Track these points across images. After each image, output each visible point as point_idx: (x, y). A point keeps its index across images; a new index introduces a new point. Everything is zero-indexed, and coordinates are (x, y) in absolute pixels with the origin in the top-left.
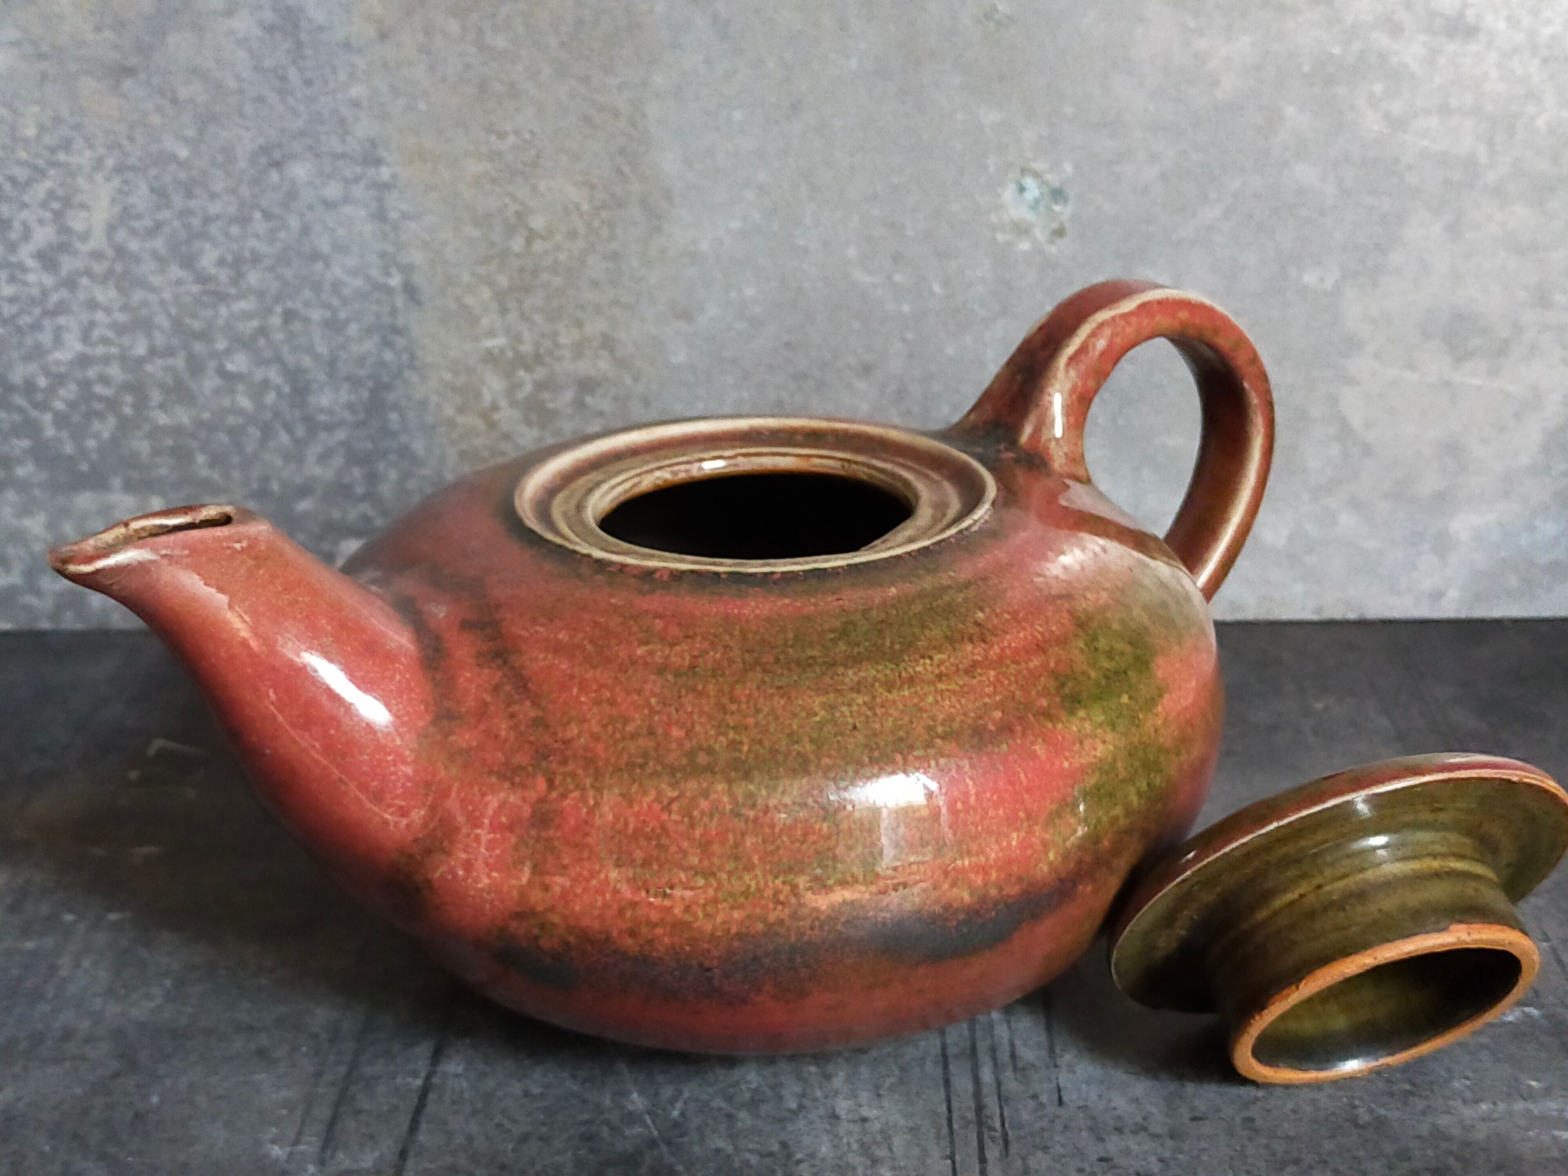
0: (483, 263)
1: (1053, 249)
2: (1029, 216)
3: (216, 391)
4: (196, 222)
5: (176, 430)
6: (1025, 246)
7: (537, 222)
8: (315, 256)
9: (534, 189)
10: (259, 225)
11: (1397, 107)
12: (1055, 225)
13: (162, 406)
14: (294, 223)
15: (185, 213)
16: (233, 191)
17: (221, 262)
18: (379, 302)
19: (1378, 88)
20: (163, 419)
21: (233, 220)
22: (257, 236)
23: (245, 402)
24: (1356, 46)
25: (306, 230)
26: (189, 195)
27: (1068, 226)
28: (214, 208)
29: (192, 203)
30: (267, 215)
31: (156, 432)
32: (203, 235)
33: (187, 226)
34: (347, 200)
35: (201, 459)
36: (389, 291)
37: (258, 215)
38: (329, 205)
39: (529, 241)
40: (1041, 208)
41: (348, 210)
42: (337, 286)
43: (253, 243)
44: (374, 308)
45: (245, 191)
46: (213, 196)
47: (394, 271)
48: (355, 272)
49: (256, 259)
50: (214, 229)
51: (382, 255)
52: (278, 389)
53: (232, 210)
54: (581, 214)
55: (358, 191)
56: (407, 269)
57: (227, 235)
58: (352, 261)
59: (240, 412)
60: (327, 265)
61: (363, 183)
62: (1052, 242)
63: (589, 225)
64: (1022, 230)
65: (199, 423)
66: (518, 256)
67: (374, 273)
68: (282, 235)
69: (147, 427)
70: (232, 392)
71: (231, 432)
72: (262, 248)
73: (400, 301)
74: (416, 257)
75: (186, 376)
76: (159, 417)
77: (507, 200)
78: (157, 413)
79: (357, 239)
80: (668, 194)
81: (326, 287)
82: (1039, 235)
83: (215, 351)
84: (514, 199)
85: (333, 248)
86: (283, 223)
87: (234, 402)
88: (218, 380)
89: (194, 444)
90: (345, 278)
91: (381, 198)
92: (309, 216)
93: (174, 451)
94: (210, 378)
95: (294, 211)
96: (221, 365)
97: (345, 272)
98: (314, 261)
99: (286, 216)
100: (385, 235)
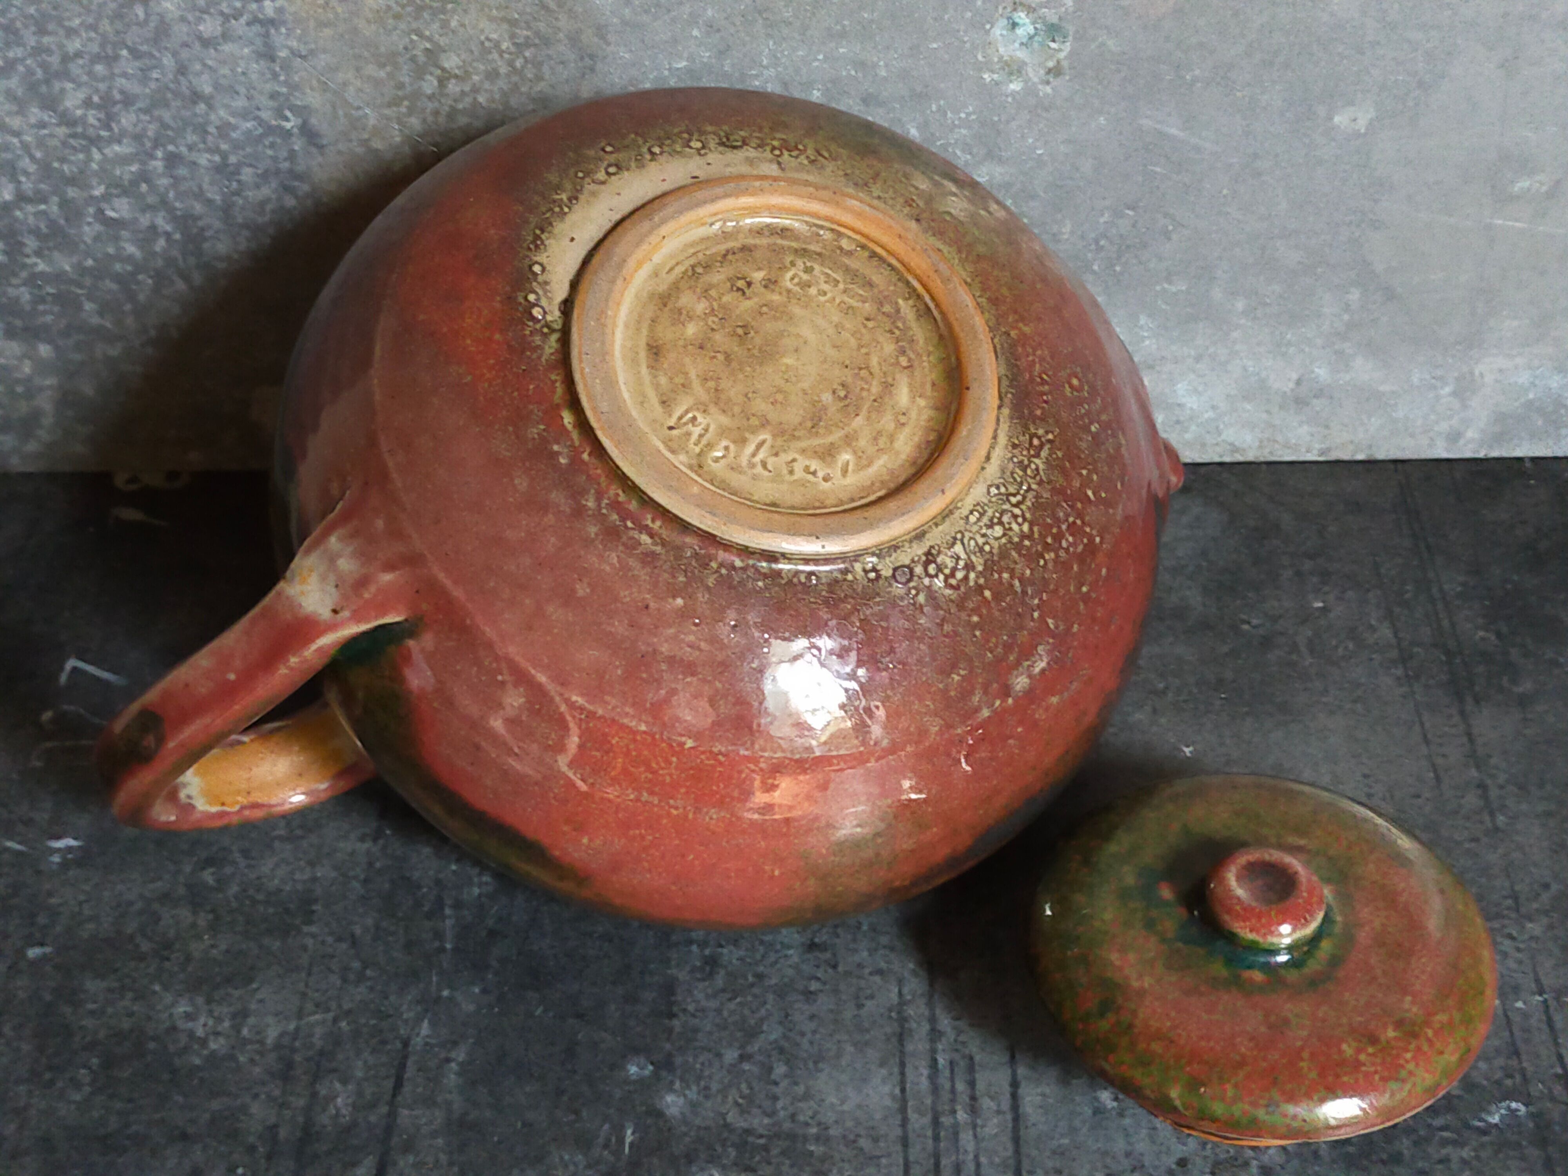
0: (389, 105)
1: (1048, 89)
2: (1022, 54)
3: (97, 238)
4: (54, 60)
5: (58, 277)
6: (1015, 86)
7: (451, 62)
8: (196, 97)
9: (445, 24)
10: (127, 64)
12: (1052, 64)
13: (38, 253)
14: (168, 61)
15: (38, 50)
16: (93, 28)
17: (87, 103)
18: (272, 146)
20: (42, 267)
21: (96, 59)
22: (125, 75)
23: (131, 249)
25: (182, 70)
26: (42, 31)
27: (1065, 64)
28: (74, 45)
29: (46, 40)
30: (136, 54)
31: (33, 280)
32: (64, 74)
33: (44, 66)
34: (226, 36)
35: (88, 306)
36: (288, 134)
37: (124, 52)
38: (206, 43)
39: (442, 82)
40: (1036, 45)
41: (227, 48)
42: (224, 129)
43: (121, 82)
44: (270, 152)
45: (106, 26)
46: (71, 32)
47: (288, 114)
48: (245, 115)
49: (128, 100)
50: (75, 68)
51: (273, 96)
52: (168, 235)
53: (95, 48)
54: (501, 53)
55: (239, 26)
56: (302, 111)
57: (90, 73)
58: (240, 103)
59: (130, 259)
60: (210, 107)
61: (243, 20)
62: (1046, 82)
63: (511, 63)
64: (1012, 69)
65: (83, 271)
66: (430, 98)
67: (265, 115)
68: (155, 75)
69: (24, 274)
70: (117, 239)
71: (118, 278)
72: (134, 88)
73: (298, 145)
74: (313, 99)
75: (62, 222)
76: (36, 264)
77: (414, 37)
78: (34, 260)
79: (242, 78)
80: (601, 31)
81: (212, 129)
82: (1034, 74)
83: (92, 197)
84: (421, 35)
85: (215, 88)
86: (154, 62)
87: (119, 249)
88: (98, 227)
89: (80, 291)
90: (232, 120)
91: (267, 35)
92: (185, 54)
93: (58, 298)
94: (89, 224)
95: (166, 48)
96: (101, 211)
97: (233, 114)
98: (195, 103)
99: (157, 54)
100: (275, 76)
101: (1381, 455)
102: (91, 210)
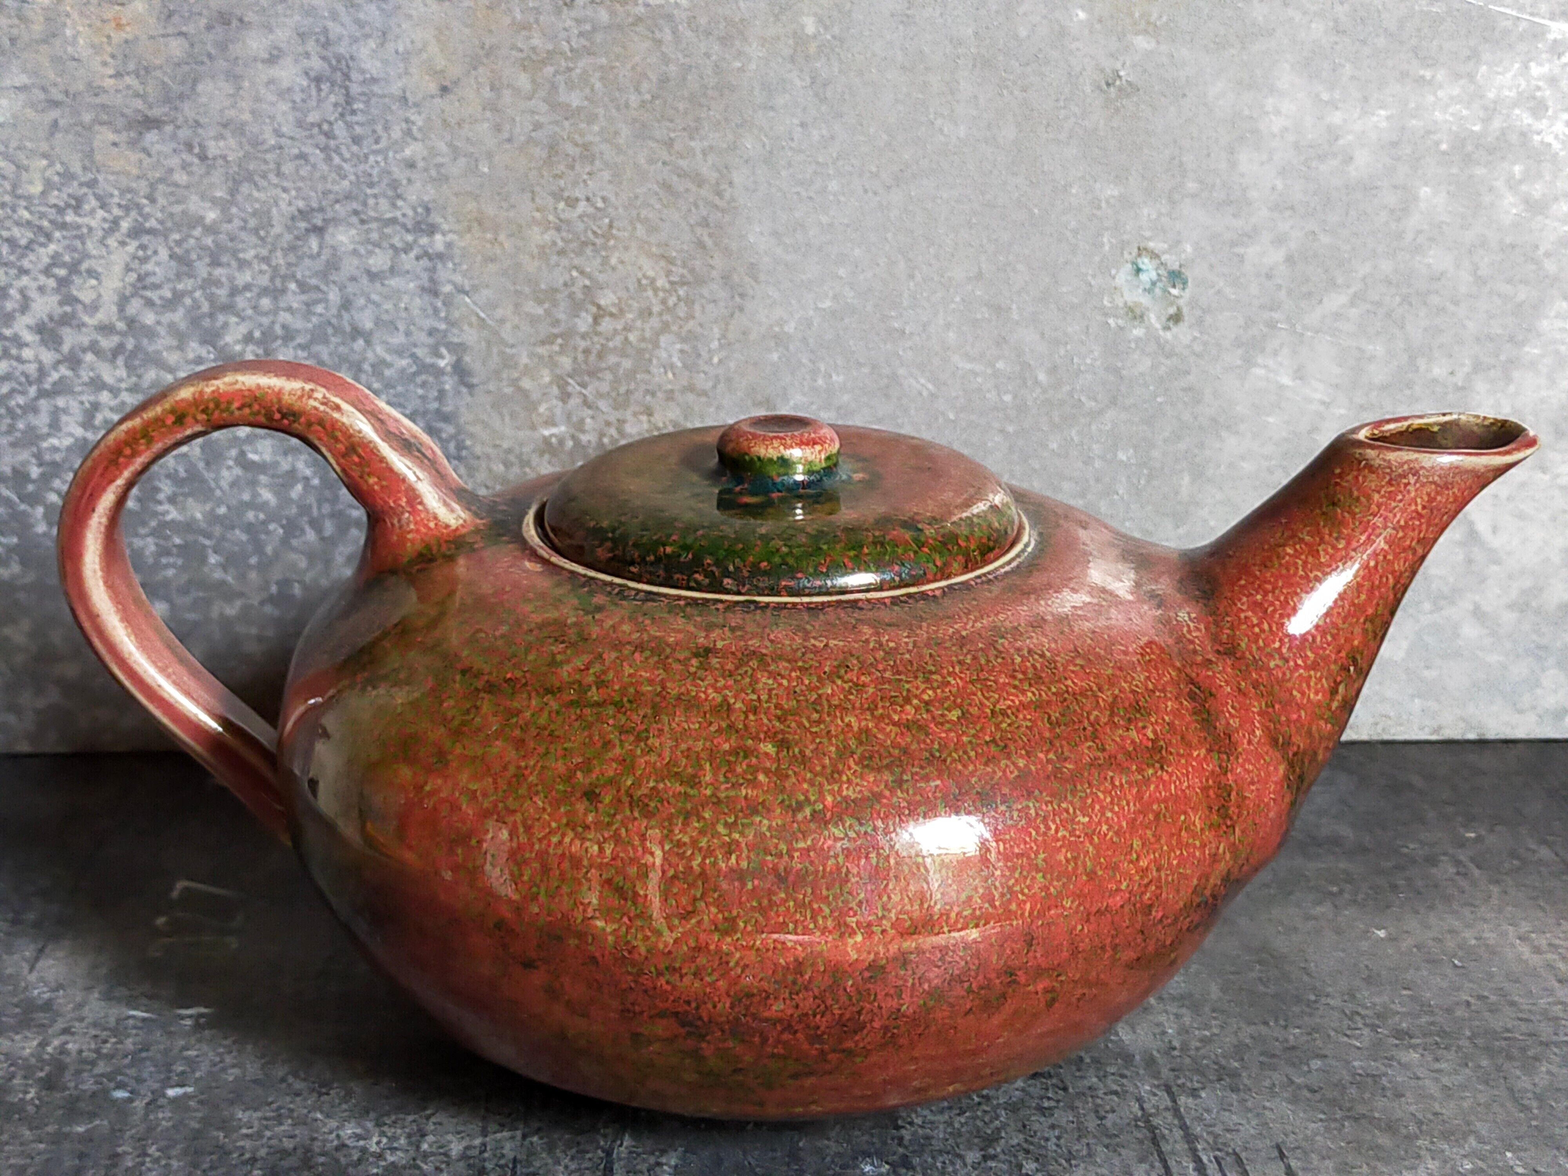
0: (543, 343)
1: (1168, 335)
2: (1144, 300)
3: (233, 484)
4: (222, 293)
5: (188, 527)
6: (1138, 332)
7: (607, 299)
8: (357, 332)
9: (605, 261)
10: (294, 299)
11: (1537, 190)
12: (1172, 310)
13: (172, 500)
14: (334, 296)
15: (210, 282)
16: (266, 260)
17: (248, 339)
18: (424, 385)
19: (1517, 169)
20: (173, 514)
21: (264, 292)
22: (289, 309)
23: (267, 495)
24: (1497, 124)
25: (346, 305)
26: (215, 263)
27: (1185, 311)
28: (244, 277)
29: (218, 272)
30: (304, 287)
31: (162, 529)
32: (229, 308)
33: (212, 299)
34: (393, 270)
35: (213, 559)
36: (439, 373)
37: (293, 286)
38: (373, 276)
39: (596, 320)
40: (1158, 291)
41: (394, 282)
42: (379, 366)
43: (285, 317)
44: (420, 392)
45: (279, 259)
46: (243, 264)
47: (444, 351)
48: (399, 352)
49: (289, 335)
50: (241, 302)
51: (431, 332)
52: (307, 479)
53: (264, 281)
54: (656, 290)
55: (408, 261)
56: (458, 349)
57: (255, 308)
58: (398, 339)
59: (263, 506)
60: (368, 342)
61: (412, 255)
62: (1167, 328)
63: (664, 302)
64: (1136, 315)
65: (213, 518)
66: (584, 337)
67: (420, 352)
68: (319, 309)
69: (154, 523)
70: (253, 483)
71: (249, 528)
72: (298, 323)
73: (449, 384)
74: (470, 336)
75: (201, 465)
76: (167, 512)
77: (575, 273)
78: (166, 507)
79: (404, 314)
80: (753, 270)
81: (366, 367)
82: (1154, 320)
83: (236, 438)
84: (582, 272)
85: (376, 324)
86: (320, 296)
87: (255, 495)
88: (238, 471)
89: (207, 542)
90: (388, 358)
91: (433, 270)
92: (351, 288)
93: (183, 549)
94: (229, 468)
95: (334, 282)
96: (243, 453)
97: (388, 351)
98: (354, 339)
99: (324, 287)
100: (436, 311)
101: (1491, 735)
102: (234, 452)
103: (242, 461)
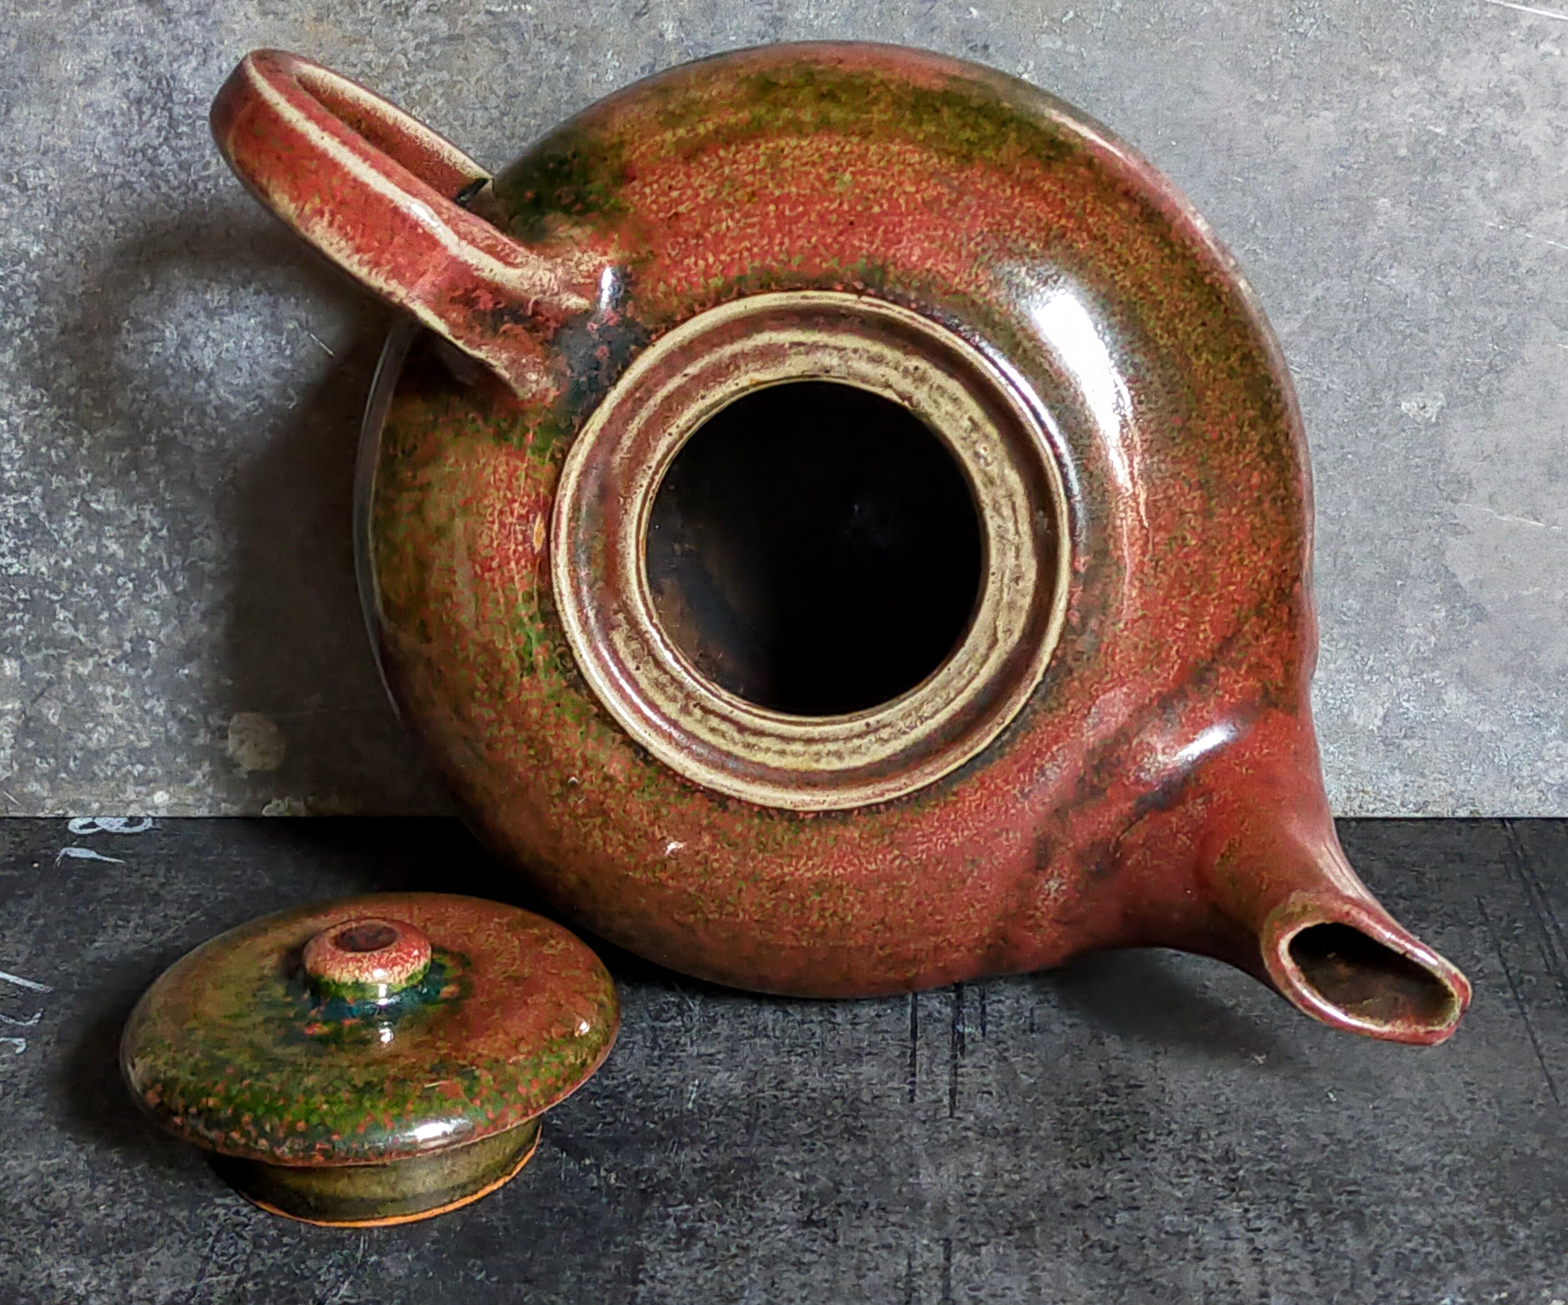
3: (79, 535)
5: (33, 580)
8: (197, 373)
10: (130, 336)
11: (1515, 199)
13: (14, 552)
14: (171, 333)
16: (95, 296)
18: (271, 428)
19: (1491, 176)
20: (16, 567)
22: (127, 349)
23: (113, 547)
24: (1466, 124)
25: (184, 343)
26: (42, 300)
28: (74, 316)
29: (47, 310)
30: (139, 324)
32: (63, 346)
33: (40, 338)
34: (232, 305)
35: (62, 615)
37: (128, 323)
38: (211, 311)
41: (233, 318)
42: (223, 410)
43: (120, 356)
44: (268, 436)
45: (109, 295)
47: (291, 392)
48: (244, 394)
51: (277, 372)
52: (154, 530)
55: (246, 294)
56: (305, 389)
58: (242, 380)
59: (110, 559)
60: (211, 385)
61: (251, 286)
65: (59, 572)
67: (267, 393)
68: (156, 348)
70: (99, 535)
71: (97, 582)
72: (133, 363)
75: (43, 515)
76: (11, 565)
78: (9, 560)
79: (246, 353)
81: (210, 410)
83: (77, 488)
85: (217, 363)
86: (156, 334)
87: (101, 547)
88: (80, 521)
89: (54, 597)
90: (232, 399)
91: (273, 304)
92: (188, 325)
93: (30, 604)
94: (73, 518)
95: (170, 320)
96: (85, 503)
97: (234, 393)
98: (196, 380)
99: (161, 326)
100: (281, 350)
102: (76, 502)
103: (85, 510)
